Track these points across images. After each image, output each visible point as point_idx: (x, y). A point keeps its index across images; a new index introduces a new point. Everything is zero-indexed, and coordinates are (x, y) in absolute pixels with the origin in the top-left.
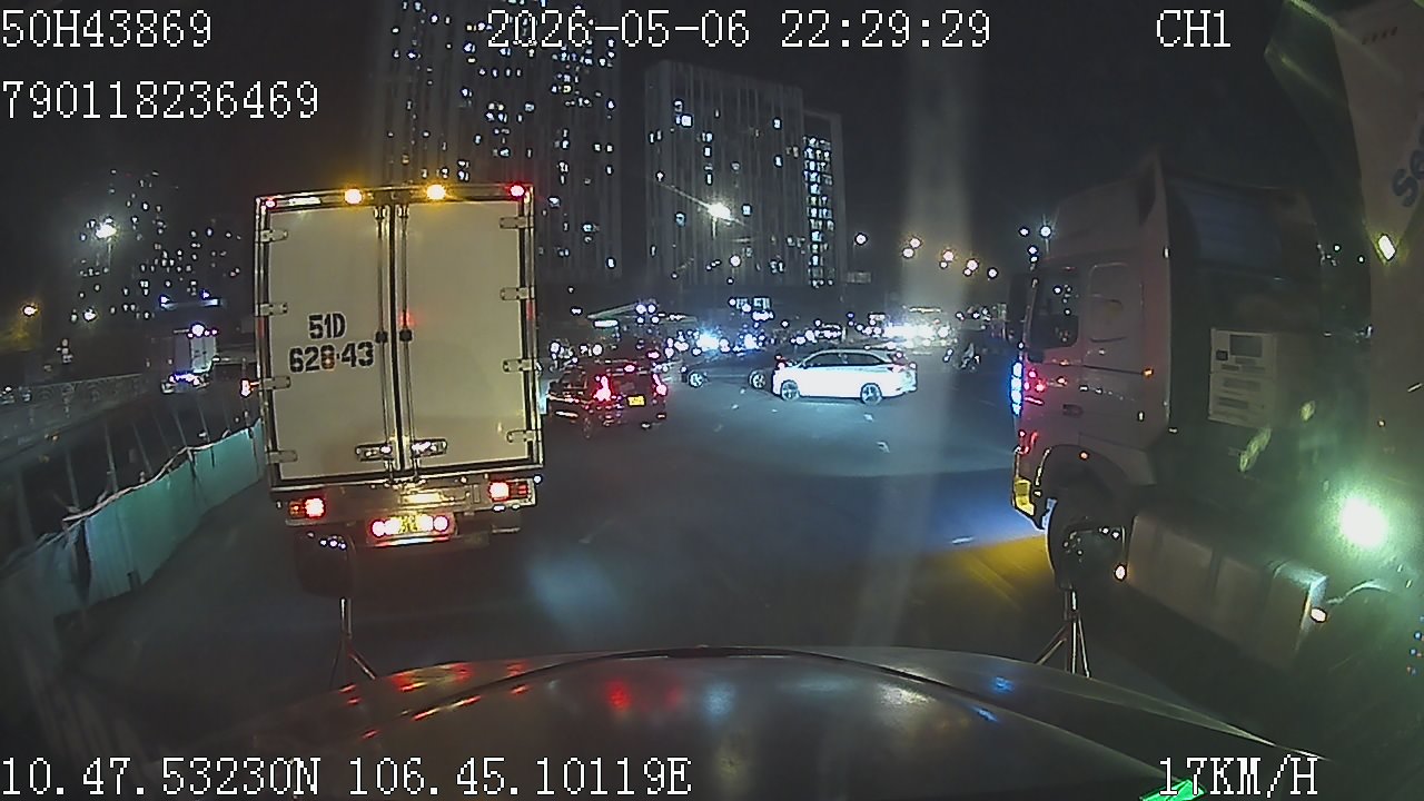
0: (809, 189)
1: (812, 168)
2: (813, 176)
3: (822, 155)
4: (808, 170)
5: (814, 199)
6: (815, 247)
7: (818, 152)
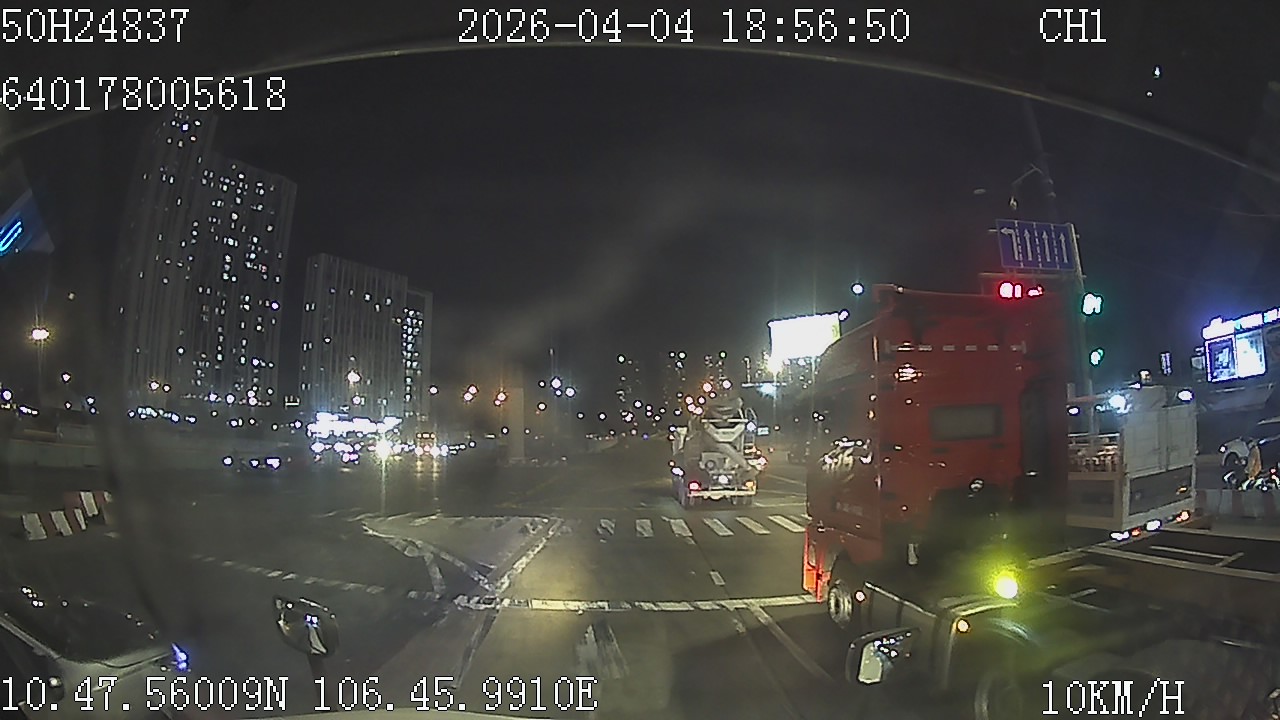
0: (406, 347)
1: (410, 330)
2: (410, 338)
3: (417, 323)
4: (407, 333)
5: (409, 355)
6: (408, 388)
7: (415, 321)
